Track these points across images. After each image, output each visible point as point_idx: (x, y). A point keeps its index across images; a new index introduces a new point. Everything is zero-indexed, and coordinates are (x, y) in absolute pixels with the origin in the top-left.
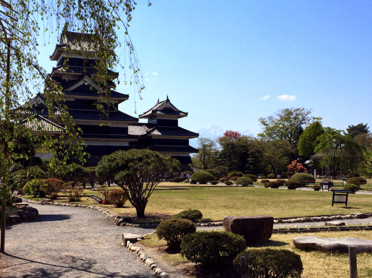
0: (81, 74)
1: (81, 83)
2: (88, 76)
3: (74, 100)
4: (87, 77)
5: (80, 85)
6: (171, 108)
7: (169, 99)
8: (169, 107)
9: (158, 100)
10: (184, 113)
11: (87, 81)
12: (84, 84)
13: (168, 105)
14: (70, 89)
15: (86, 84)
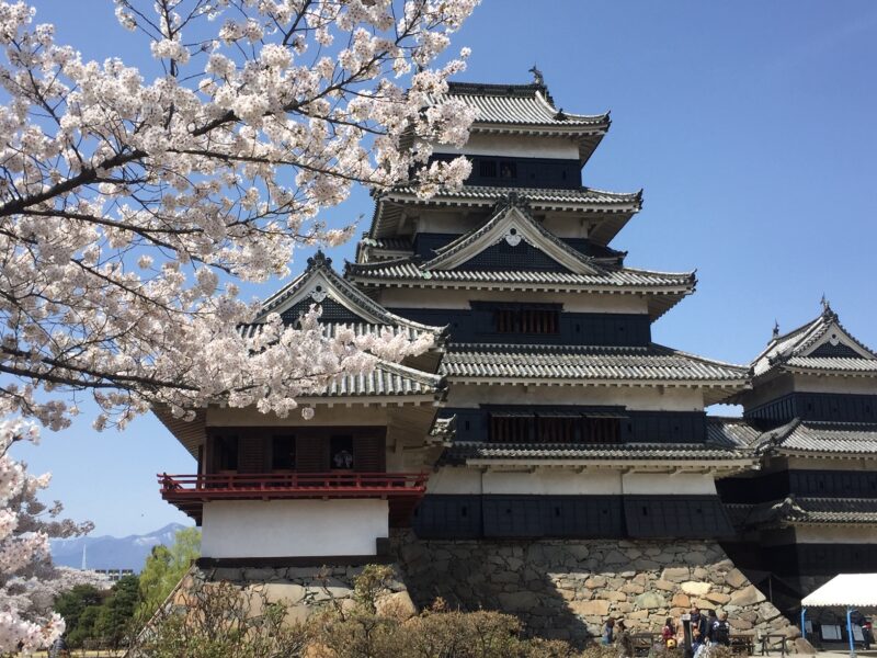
0: (491, 204)
1: (493, 237)
2: (519, 208)
3: (468, 307)
4: (514, 213)
6: (847, 348)
7: (833, 309)
8: (839, 345)
9: (776, 331)
11: (511, 229)
12: (504, 242)
13: (834, 336)
14: (450, 263)
15: (513, 241)
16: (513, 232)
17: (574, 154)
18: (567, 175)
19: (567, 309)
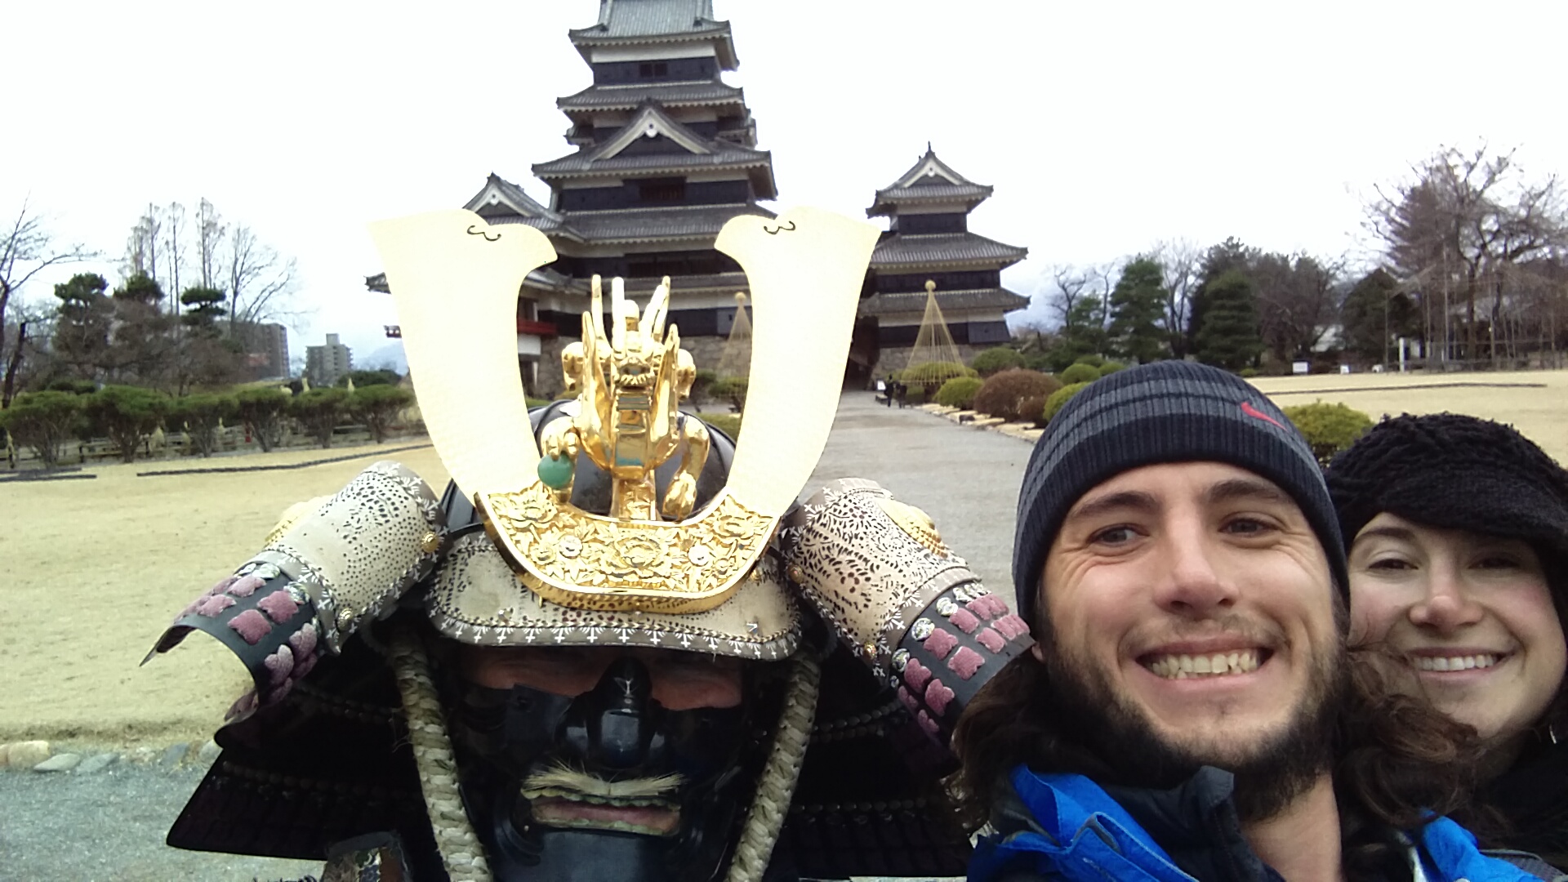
0: (635, 107)
1: (633, 134)
2: (655, 107)
3: (622, 184)
4: (650, 113)
5: (636, 140)
6: (942, 178)
7: (933, 150)
8: (937, 176)
10: (982, 187)
11: (650, 125)
12: (645, 136)
13: (931, 169)
14: (608, 153)
15: (651, 133)
16: (651, 126)
17: (710, 52)
18: (706, 69)
19: (689, 181)
